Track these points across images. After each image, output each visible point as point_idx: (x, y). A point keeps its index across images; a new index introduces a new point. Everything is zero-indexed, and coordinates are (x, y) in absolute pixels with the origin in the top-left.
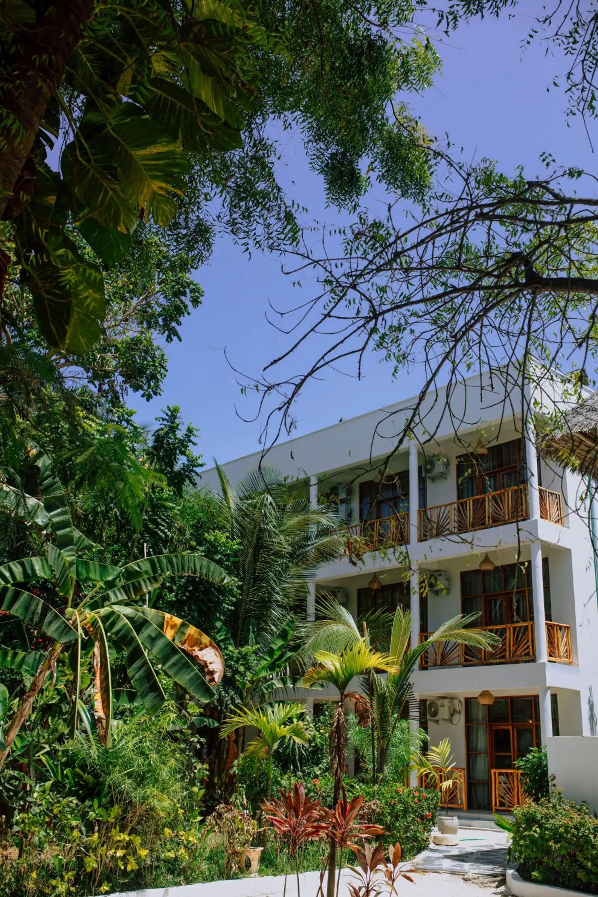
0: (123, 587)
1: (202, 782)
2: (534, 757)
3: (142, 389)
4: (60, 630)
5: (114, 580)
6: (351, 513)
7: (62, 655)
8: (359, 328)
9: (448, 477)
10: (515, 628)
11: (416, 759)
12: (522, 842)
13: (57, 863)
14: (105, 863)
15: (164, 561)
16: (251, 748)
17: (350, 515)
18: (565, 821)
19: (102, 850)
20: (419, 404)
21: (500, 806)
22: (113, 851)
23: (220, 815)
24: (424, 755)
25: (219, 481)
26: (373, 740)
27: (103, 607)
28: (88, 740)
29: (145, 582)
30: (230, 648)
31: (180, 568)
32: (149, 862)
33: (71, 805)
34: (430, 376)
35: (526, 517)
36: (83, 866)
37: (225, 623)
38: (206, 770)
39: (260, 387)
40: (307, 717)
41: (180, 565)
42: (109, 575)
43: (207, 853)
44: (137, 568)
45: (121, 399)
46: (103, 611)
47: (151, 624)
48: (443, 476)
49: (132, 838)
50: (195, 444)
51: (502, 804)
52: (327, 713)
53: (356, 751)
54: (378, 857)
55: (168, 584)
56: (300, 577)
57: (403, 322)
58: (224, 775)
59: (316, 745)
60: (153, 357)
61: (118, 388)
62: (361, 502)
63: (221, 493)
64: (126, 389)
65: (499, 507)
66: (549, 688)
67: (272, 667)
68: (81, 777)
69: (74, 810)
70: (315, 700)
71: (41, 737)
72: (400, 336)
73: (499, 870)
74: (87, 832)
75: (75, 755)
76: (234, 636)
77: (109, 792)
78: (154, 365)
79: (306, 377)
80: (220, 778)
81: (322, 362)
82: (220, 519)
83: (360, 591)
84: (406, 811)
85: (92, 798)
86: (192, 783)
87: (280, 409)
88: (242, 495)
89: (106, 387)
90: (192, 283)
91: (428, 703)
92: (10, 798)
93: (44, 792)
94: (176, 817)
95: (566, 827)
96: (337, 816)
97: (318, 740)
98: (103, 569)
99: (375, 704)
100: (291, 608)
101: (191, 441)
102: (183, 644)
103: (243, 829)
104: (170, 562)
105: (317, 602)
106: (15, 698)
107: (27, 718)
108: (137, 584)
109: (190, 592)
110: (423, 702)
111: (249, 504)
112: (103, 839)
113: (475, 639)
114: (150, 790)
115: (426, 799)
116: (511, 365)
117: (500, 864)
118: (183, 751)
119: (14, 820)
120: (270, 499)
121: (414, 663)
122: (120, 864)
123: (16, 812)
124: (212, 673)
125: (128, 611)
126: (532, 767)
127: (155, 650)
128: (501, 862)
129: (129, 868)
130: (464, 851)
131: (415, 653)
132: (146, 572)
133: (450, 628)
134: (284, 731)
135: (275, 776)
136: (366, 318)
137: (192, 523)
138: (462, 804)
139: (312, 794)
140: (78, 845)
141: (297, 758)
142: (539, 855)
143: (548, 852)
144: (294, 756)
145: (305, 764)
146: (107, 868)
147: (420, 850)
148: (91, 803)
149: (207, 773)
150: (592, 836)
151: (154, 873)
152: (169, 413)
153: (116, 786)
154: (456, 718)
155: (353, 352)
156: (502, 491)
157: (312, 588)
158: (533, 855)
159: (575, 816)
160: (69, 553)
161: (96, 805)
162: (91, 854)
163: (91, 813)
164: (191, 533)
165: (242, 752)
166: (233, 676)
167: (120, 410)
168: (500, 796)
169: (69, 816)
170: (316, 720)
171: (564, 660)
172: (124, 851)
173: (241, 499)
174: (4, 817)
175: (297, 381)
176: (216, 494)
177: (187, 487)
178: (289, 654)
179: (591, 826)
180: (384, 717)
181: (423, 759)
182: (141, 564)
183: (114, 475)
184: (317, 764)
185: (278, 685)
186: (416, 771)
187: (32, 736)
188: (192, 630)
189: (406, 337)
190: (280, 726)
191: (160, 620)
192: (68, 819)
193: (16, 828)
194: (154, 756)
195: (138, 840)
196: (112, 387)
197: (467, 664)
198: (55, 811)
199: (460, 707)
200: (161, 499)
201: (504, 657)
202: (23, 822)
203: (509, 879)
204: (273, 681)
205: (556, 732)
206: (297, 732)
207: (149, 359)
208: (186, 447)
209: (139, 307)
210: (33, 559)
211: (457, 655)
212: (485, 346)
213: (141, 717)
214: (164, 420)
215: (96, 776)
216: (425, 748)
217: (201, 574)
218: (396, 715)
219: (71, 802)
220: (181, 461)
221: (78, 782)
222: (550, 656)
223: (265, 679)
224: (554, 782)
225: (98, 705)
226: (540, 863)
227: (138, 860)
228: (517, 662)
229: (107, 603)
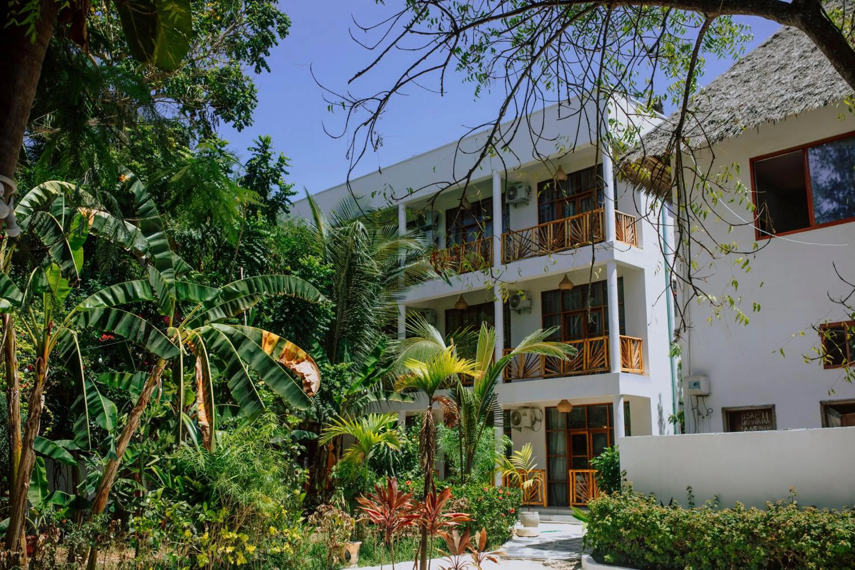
0: (222, 306)
1: (304, 485)
2: (607, 456)
3: (234, 120)
4: (163, 347)
5: (213, 300)
6: (438, 239)
7: (166, 371)
8: (441, 44)
9: (530, 203)
10: (591, 343)
11: (501, 462)
12: (596, 530)
13: (171, 560)
14: (216, 560)
15: (260, 282)
16: (348, 454)
17: (437, 240)
18: (634, 510)
19: (212, 548)
20: (499, 119)
21: (577, 502)
22: (223, 548)
23: (321, 513)
24: (509, 458)
25: (310, 210)
26: (461, 446)
27: (203, 325)
28: (195, 450)
29: (242, 301)
30: (326, 365)
31: (276, 288)
32: (256, 557)
33: (182, 508)
34: (510, 92)
35: (603, 239)
36: (195, 563)
37: (321, 343)
38: (307, 474)
39: (347, 103)
40: (400, 427)
41: (276, 285)
42: (208, 296)
43: (311, 548)
44: (234, 289)
45: (213, 130)
46: (203, 329)
47: (249, 340)
48: (525, 202)
49: (240, 536)
50: (287, 173)
51: (578, 500)
52: (418, 423)
53: (446, 456)
54: (466, 542)
55: (265, 308)
56: (390, 299)
57: (484, 41)
58: (324, 483)
59: (409, 452)
60: (243, 88)
61: (209, 119)
62: (447, 227)
63: (314, 222)
64: (217, 120)
65: (578, 230)
66: (622, 396)
67: (366, 383)
68: (190, 484)
69: (185, 513)
70: (407, 412)
71: (151, 449)
72: (482, 55)
73: (575, 556)
74: (198, 532)
75: (183, 463)
76: (330, 356)
77: (217, 497)
78: (244, 96)
79: (390, 93)
80: (320, 485)
81: (406, 78)
82: (314, 246)
83: (447, 312)
84: (491, 507)
85: (201, 501)
86: (294, 486)
87: (365, 124)
88: (334, 224)
89: (197, 118)
90: (278, 13)
91: (511, 412)
92: (124, 503)
93: (156, 497)
94: (280, 517)
95: (636, 516)
96: (427, 506)
97: (411, 448)
98: (202, 290)
99: (462, 412)
100: (383, 329)
101: (282, 170)
102: (281, 358)
103: (342, 526)
104: (267, 283)
105: (407, 321)
106: (124, 414)
107: (136, 431)
108: (235, 303)
109: (286, 314)
110: (507, 412)
111: (341, 232)
112: (213, 538)
113: (554, 350)
114: (255, 493)
115: (510, 496)
116: (587, 79)
117: (576, 551)
118: (285, 458)
119: (129, 523)
120: (362, 226)
121: (498, 375)
122: (230, 559)
123: (131, 516)
124: (309, 384)
125: (228, 328)
126: (605, 465)
127: (254, 365)
128: (577, 549)
129: (239, 563)
130: (544, 541)
131: (498, 366)
132: (244, 293)
133: (531, 342)
134: (378, 439)
135: (370, 479)
136: (448, 33)
137: (286, 251)
138: (542, 501)
139: (405, 494)
140: (191, 543)
141: (391, 464)
142: (611, 541)
143: (620, 537)
144: (389, 462)
145: (398, 469)
146: (218, 563)
147: (504, 541)
148: (200, 506)
149: (308, 477)
150: (658, 523)
151: (262, 566)
152: (261, 144)
153: (223, 490)
154: (537, 425)
155: (436, 68)
156: (581, 215)
157: (402, 310)
158: (606, 541)
159: (644, 505)
160: (168, 275)
161: (205, 508)
162: (203, 550)
163: (201, 515)
164: (286, 261)
165: (340, 458)
166: (330, 391)
167: (213, 140)
168: (577, 494)
169: (181, 518)
170: (408, 429)
171: (636, 370)
172: (233, 548)
173: (333, 227)
174: (119, 520)
175: (382, 97)
176: (309, 223)
177: (281, 216)
178: (382, 370)
179: (658, 514)
180: (470, 423)
181: (507, 461)
182: (238, 285)
183: (208, 193)
184: (410, 470)
185: (373, 399)
186: (501, 473)
187: (142, 447)
188: (289, 345)
189: (487, 56)
190: (374, 433)
191: (258, 336)
192: (179, 521)
193: (132, 530)
194: (258, 463)
195: (246, 538)
196: (203, 119)
197: (547, 376)
198: (168, 514)
199: (541, 416)
200: (256, 226)
201: (581, 369)
202: (138, 525)
203: (584, 563)
204: (368, 396)
205: (628, 433)
206: (391, 439)
207: (239, 90)
208: (278, 176)
209: (227, 38)
210: (134, 282)
211: (539, 367)
212: (562, 62)
213: (245, 428)
214: (256, 150)
215: (204, 482)
216: (509, 453)
217: (296, 293)
218: (481, 423)
219: (182, 505)
220: (274, 189)
221: (188, 488)
222: (624, 367)
223: (360, 394)
224: (625, 477)
225: (202, 415)
226: (612, 547)
227: (247, 556)
228: (594, 373)
229: (207, 322)
